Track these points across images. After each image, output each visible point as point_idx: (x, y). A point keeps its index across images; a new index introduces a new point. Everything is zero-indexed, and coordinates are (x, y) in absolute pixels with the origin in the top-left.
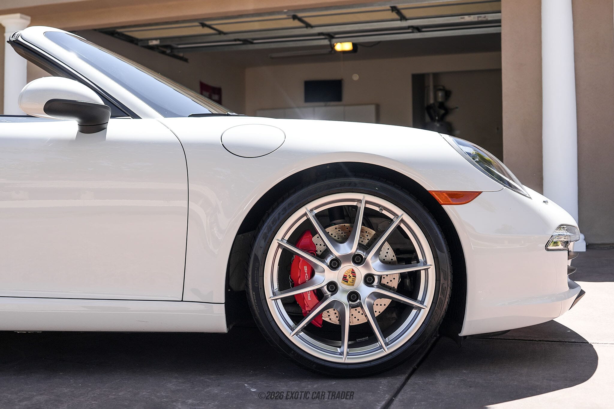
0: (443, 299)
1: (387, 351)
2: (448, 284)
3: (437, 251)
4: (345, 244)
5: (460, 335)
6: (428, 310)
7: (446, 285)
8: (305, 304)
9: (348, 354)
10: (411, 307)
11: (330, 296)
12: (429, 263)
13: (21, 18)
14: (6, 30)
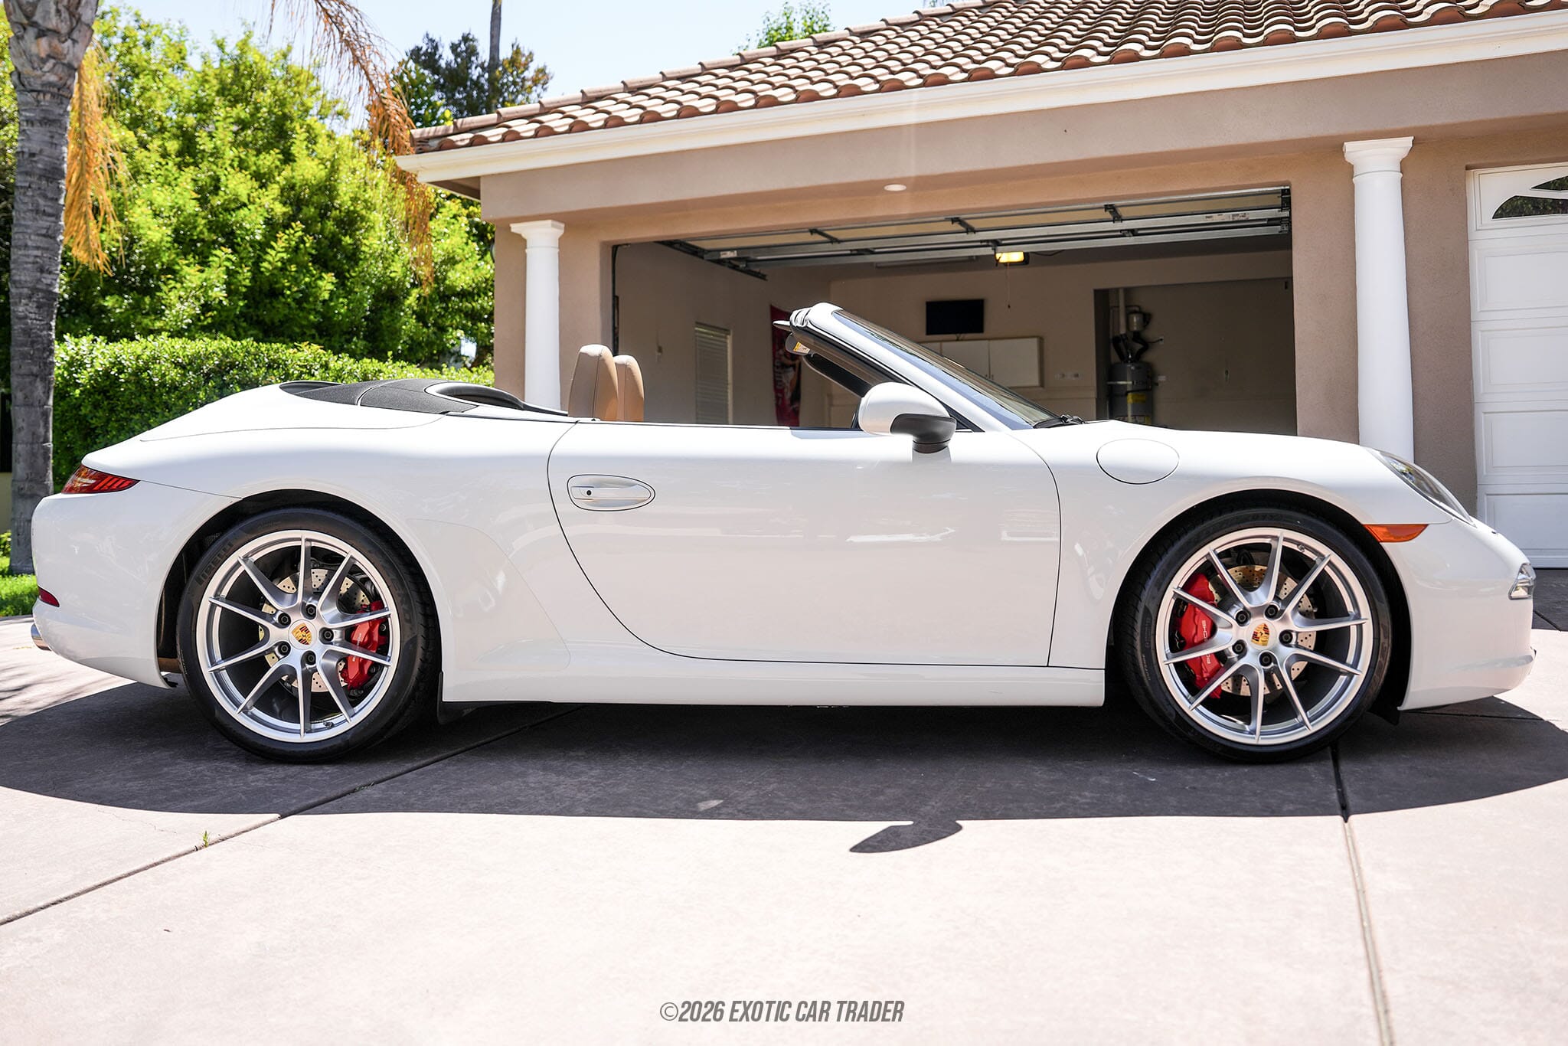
0: (1383, 662)
1: (1312, 728)
2: (1387, 642)
3: (1376, 600)
4: (1258, 591)
5: (1399, 708)
6: (1363, 676)
7: (1386, 645)
8: (1202, 669)
9: (1262, 734)
10: (1337, 673)
11: (1236, 659)
12: (1363, 616)
13: (553, 226)
14: (529, 244)
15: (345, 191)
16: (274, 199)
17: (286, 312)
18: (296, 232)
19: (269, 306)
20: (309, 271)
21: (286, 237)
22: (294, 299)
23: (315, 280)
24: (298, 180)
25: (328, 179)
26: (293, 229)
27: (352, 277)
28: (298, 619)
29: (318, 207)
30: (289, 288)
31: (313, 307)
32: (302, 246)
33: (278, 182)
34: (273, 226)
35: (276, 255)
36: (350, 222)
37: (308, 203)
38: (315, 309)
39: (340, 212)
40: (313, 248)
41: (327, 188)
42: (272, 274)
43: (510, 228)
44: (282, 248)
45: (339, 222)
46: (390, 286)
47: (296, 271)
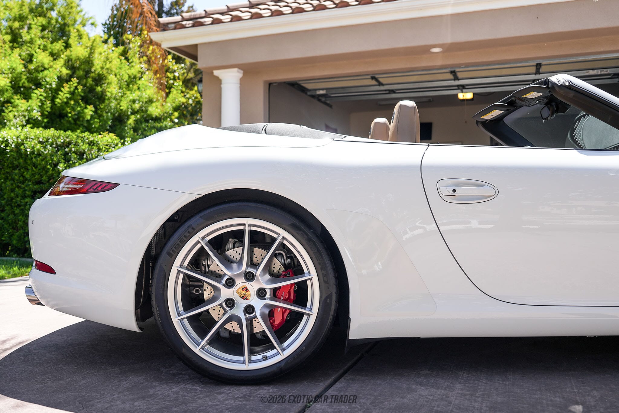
13: (238, 72)
14: (223, 82)
15: (98, 64)
16: (62, 66)
17: (68, 125)
18: (74, 83)
19: (59, 122)
20: (79, 104)
21: (68, 86)
22: (73, 119)
23: (83, 109)
24: (74, 57)
25: (89, 57)
26: (72, 81)
27: (100, 108)
28: (240, 282)
29: (84, 70)
30: (70, 113)
31: (81, 123)
32: (76, 91)
33: (63, 58)
34: (62, 80)
35: (64, 95)
36: (100, 79)
37: (79, 69)
38: (82, 125)
39: (95, 74)
40: (82, 92)
41: (88, 62)
42: (61, 106)
43: (213, 73)
44: (67, 91)
45: (94, 80)
46: (120, 114)
47: (73, 104)
